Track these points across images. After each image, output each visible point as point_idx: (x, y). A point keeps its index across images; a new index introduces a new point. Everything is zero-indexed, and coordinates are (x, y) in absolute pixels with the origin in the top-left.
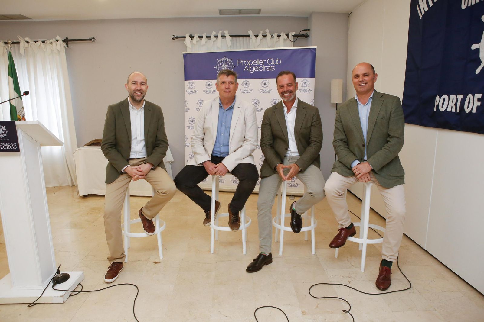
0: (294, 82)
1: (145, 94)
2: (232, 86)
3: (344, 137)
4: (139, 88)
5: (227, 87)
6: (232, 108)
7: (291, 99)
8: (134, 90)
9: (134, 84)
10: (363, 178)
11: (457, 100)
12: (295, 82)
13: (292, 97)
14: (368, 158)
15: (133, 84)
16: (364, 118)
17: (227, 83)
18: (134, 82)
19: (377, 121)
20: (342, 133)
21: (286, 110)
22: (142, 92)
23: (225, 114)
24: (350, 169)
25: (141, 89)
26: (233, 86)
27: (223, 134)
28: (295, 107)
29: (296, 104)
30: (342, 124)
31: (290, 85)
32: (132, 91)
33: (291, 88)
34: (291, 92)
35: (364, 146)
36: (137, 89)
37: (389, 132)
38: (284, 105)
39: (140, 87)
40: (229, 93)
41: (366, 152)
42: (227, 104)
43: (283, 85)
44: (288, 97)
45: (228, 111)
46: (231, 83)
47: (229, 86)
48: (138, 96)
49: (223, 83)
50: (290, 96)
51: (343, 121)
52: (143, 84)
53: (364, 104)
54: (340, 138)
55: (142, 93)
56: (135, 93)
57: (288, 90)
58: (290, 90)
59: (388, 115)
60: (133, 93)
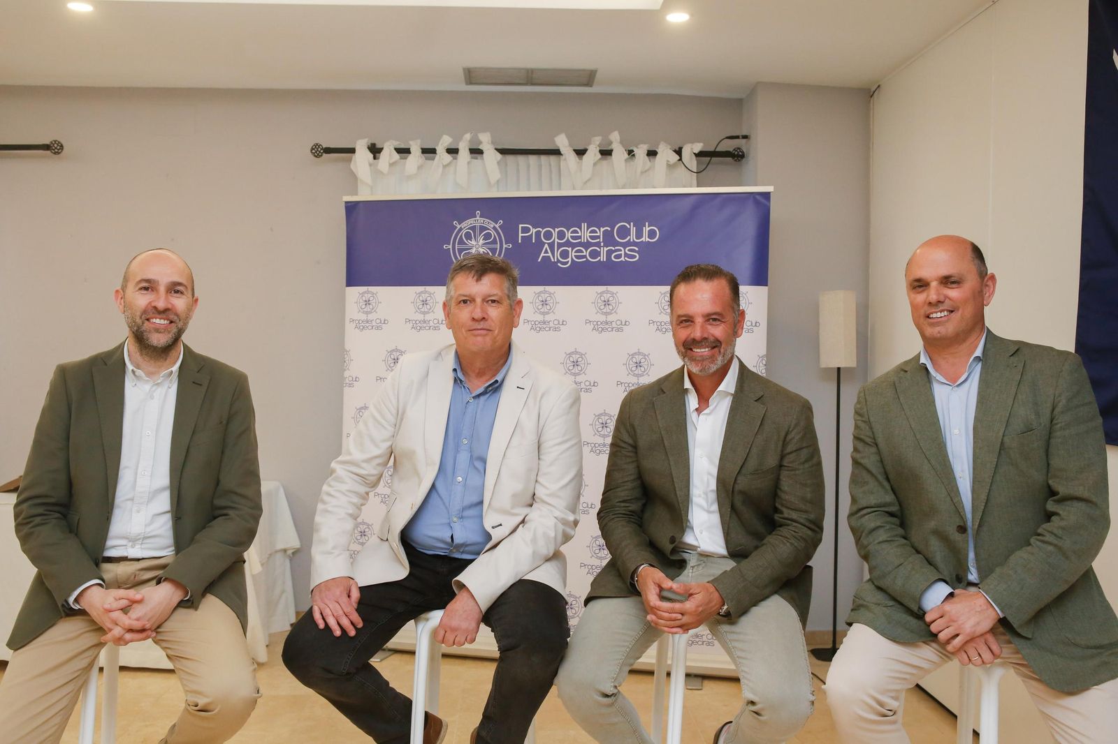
0: (733, 308)
1: (186, 324)
2: (494, 313)
3: (889, 498)
4: (161, 305)
5: (478, 315)
6: (495, 388)
7: (714, 368)
8: (145, 312)
9: (146, 289)
10: (972, 653)
12: (736, 307)
13: (720, 361)
15: (141, 289)
16: (956, 431)
17: (479, 300)
18: (145, 285)
19: (1006, 439)
20: (883, 487)
21: (692, 401)
22: (172, 317)
23: (471, 408)
24: (920, 615)
25: (170, 306)
26: (500, 310)
28: (726, 394)
29: (729, 383)
30: (879, 453)
31: (715, 320)
32: (138, 314)
33: (717, 331)
34: (716, 344)
35: (962, 529)
36: (155, 308)
37: (1050, 482)
38: (687, 384)
39: (167, 298)
40: (486, 335)
41: (971, 555)
42: (480, 374)
43: (691, 317)
44: (703, 360)
45: (482, 398)
46: (493, 301)
47: (483, 310)
48: (157, 331)
49: (465, 302)
50: (712, 359)
51: (880, 440)
52: (177, 292)
53: (953, 380)
54: (872, 500)
55: (171, 322)
56: (148, 320)
57: (706, 336)
58: (712, 339)
59: (1045, 420)
60: (139, 321)
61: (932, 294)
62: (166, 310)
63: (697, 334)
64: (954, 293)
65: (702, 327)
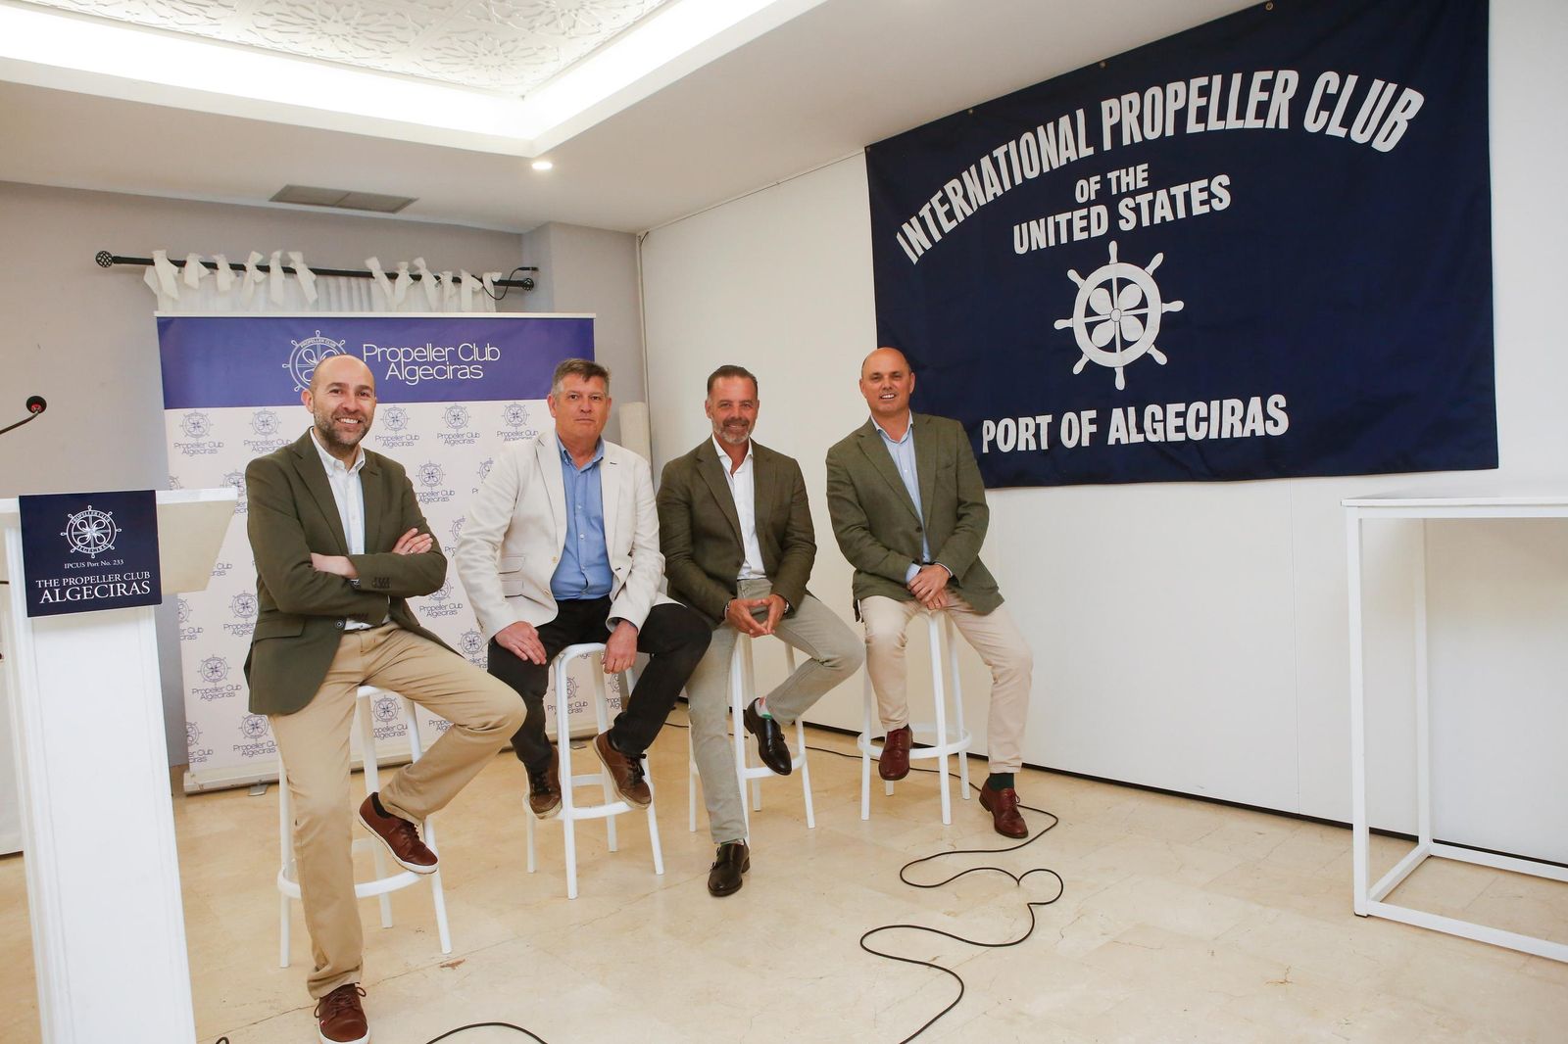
1: (370, 424)
2: (597, 406)
3: (864, 518)
4: (352, 406)
5: (585, 408)
6: (596, 465)
8: (335, 412)
9: (336, 391)
10: (936, 601)
11: (1038, 426)
13: (747, 434)
14: (934, 555)
15: (331, 392)
16: (906, 471)
17: (586, 396)
18: (335, 388)
19: (938, 472)
20: (858, 510)
22: (360, 417)
23: (581, 482)
24: (904, 585)
25: (358, 408)
26: (602, 405)
27: (582, 536)
30: (856, 489)
32: (330, 414)
33: (748, 414)
34: (746, 423)
35: (919, 529)
36: (346, 409)
37: (960, 496)
38: (720, 452)
39: (356, 401)
40: (590, 424)
41: (925, 546)
42: (582, 454)
44: (737, 434)
45: (589, 473)
46: (595, 398)
47: (590, 405)
48: (347, 430)
49: (573, 397)
50: (743, 433)
51: (858, 483)
52: (363, 394)
53: (896, 439)
54: (855, 520)
55: (359, 422)
56: (338, 419)
59: (955, 459)
60: (330, 420)
61: (886, 382)
62: (356, 411)
63: (736, 414)
64: (897, 383)
65: (739, 410)
